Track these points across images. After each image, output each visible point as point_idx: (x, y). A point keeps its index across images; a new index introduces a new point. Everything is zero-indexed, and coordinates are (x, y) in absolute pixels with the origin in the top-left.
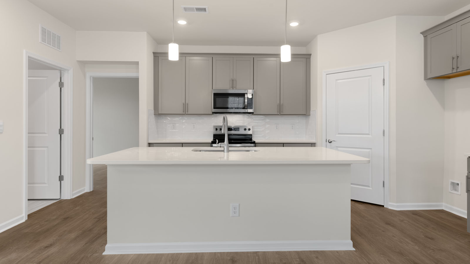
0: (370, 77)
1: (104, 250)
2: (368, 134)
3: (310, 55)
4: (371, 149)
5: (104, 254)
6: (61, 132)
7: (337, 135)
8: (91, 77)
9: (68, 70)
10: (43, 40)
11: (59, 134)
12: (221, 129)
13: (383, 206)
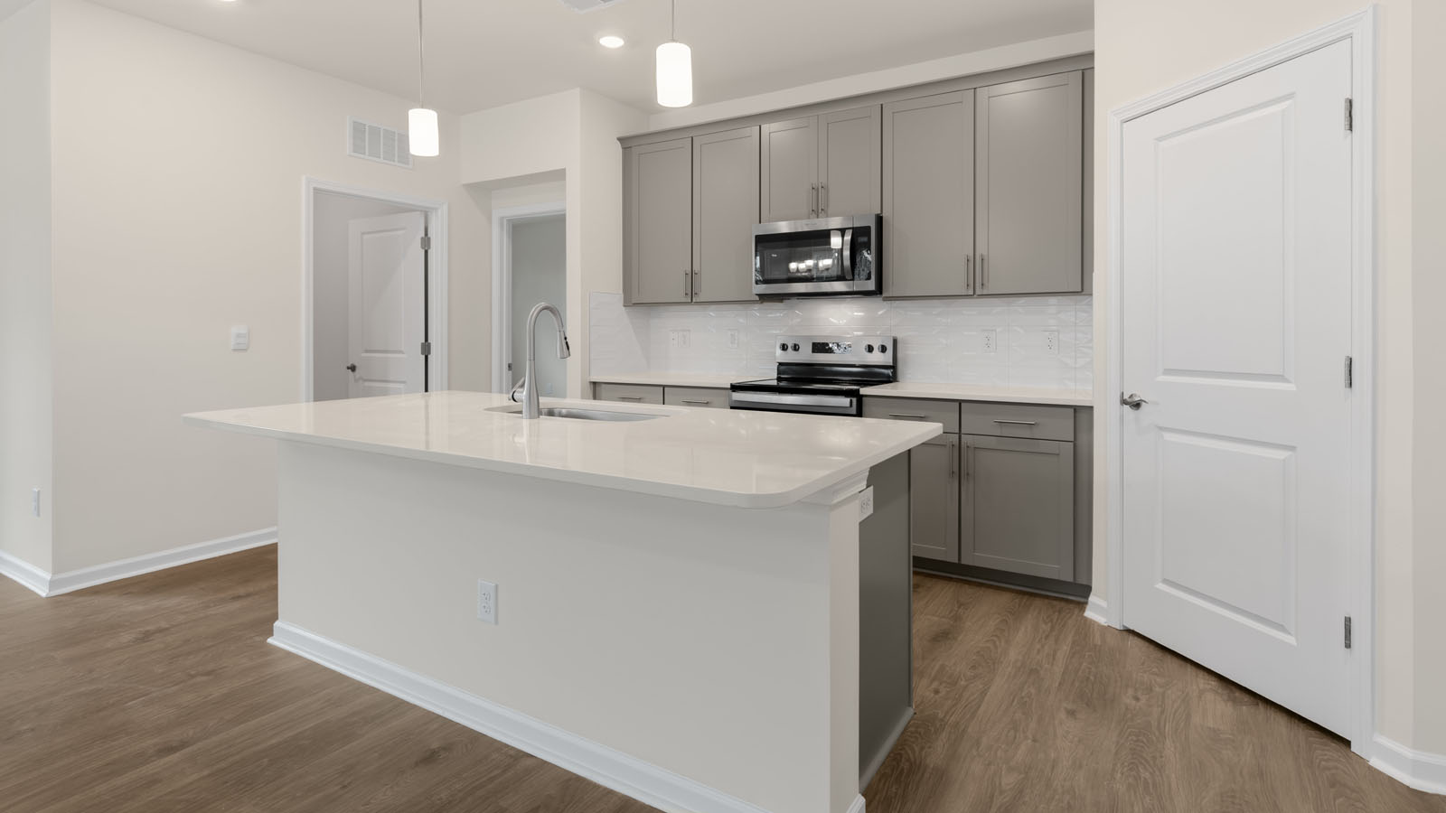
0: (1288, 102)
1: (271, 633)
2: (1280, 378)
3: (1090, 55)
4: (1292, 448)
5: (270, 640)
6: (426, 349)
7: (1162, 378)
8: (502, 219)
9: (436, 209)
10: (358, 148)
11: (422, 354)
12: (796, 348)
13: (1347, 743)
